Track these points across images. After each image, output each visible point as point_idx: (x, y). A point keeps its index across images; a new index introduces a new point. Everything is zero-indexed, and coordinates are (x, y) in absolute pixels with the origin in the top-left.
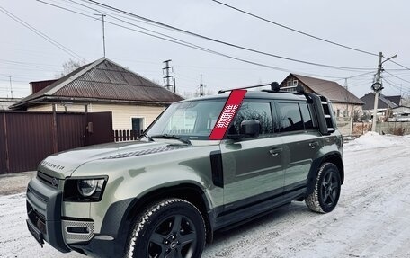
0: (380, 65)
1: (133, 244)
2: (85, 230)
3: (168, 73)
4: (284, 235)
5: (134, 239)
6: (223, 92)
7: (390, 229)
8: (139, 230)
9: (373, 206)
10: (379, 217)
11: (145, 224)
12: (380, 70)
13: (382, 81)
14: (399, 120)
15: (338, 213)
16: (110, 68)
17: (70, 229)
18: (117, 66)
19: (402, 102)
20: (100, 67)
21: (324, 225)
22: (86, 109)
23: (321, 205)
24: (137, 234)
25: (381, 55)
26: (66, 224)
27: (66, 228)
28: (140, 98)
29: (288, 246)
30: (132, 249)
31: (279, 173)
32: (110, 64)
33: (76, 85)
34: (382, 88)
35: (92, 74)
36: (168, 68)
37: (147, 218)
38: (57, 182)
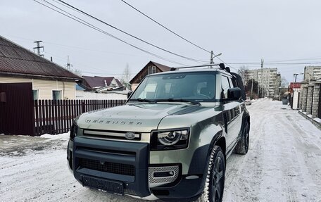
0: (212, 60)
1: (208, 180)
2: (167, 174)
3: (39, 52)
5: (208, 176)
7: (290, 159)
8: (209, 169)
11: (212, 164)
17: (156, 175)
18: (8, 42)
25: (212, 53)
26: (151, 171)
27: (152, 174)
28: (35, 71)
29: (251, 175)
30: (207, 184)
32: (1, 39)
36: (39, 48)
37: (211, 160)
38: (138, 136)
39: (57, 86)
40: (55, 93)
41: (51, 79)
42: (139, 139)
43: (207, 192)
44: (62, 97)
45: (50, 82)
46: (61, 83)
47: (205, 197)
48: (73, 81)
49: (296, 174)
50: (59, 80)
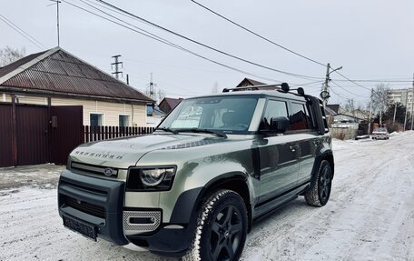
0: (328, 76)
1: (200, 232)
2: (148, 221)
3: (117, 68)
4: (297, 226)
5: (200, 227)
6: (228, 91)
7: (381, 218)
8: (203, 218)
9: (357, 200)
10: (367, 209)
11: (209, 213)
12: (328, 80)
13: (329, 90)
14: (340, 126)
15: (331, 206)
16: (65, 59)
17: (132, 220)
18: (73, 58)
19: (341, 111)
20: (54, 57)
21: (326, 217)
22: (49, 102)
23: (320, 199)
24: (202, 223)
25: (329, 66)
26: (127, 216)
27: (128, 219)
28: (100, 93)
29: (306, 235)
30: (198, 237)
31: (296, 165)
32: (65, 54)
33: (29, 75)
34: (328, 97)
35: (46, 65)
36: (117, 63)
37: (209, 207)
38: (115, 172)
39: (124, 110)
40: (122, 118)
41: (118, 102)
42: (116, 176)
43: (198, 247)
44: (130, 124)
45: (117, 105)
46: (130, 106)
47: (196, 254)
48: (144, 104)
49: (373, 239)
50: (128, 102)
